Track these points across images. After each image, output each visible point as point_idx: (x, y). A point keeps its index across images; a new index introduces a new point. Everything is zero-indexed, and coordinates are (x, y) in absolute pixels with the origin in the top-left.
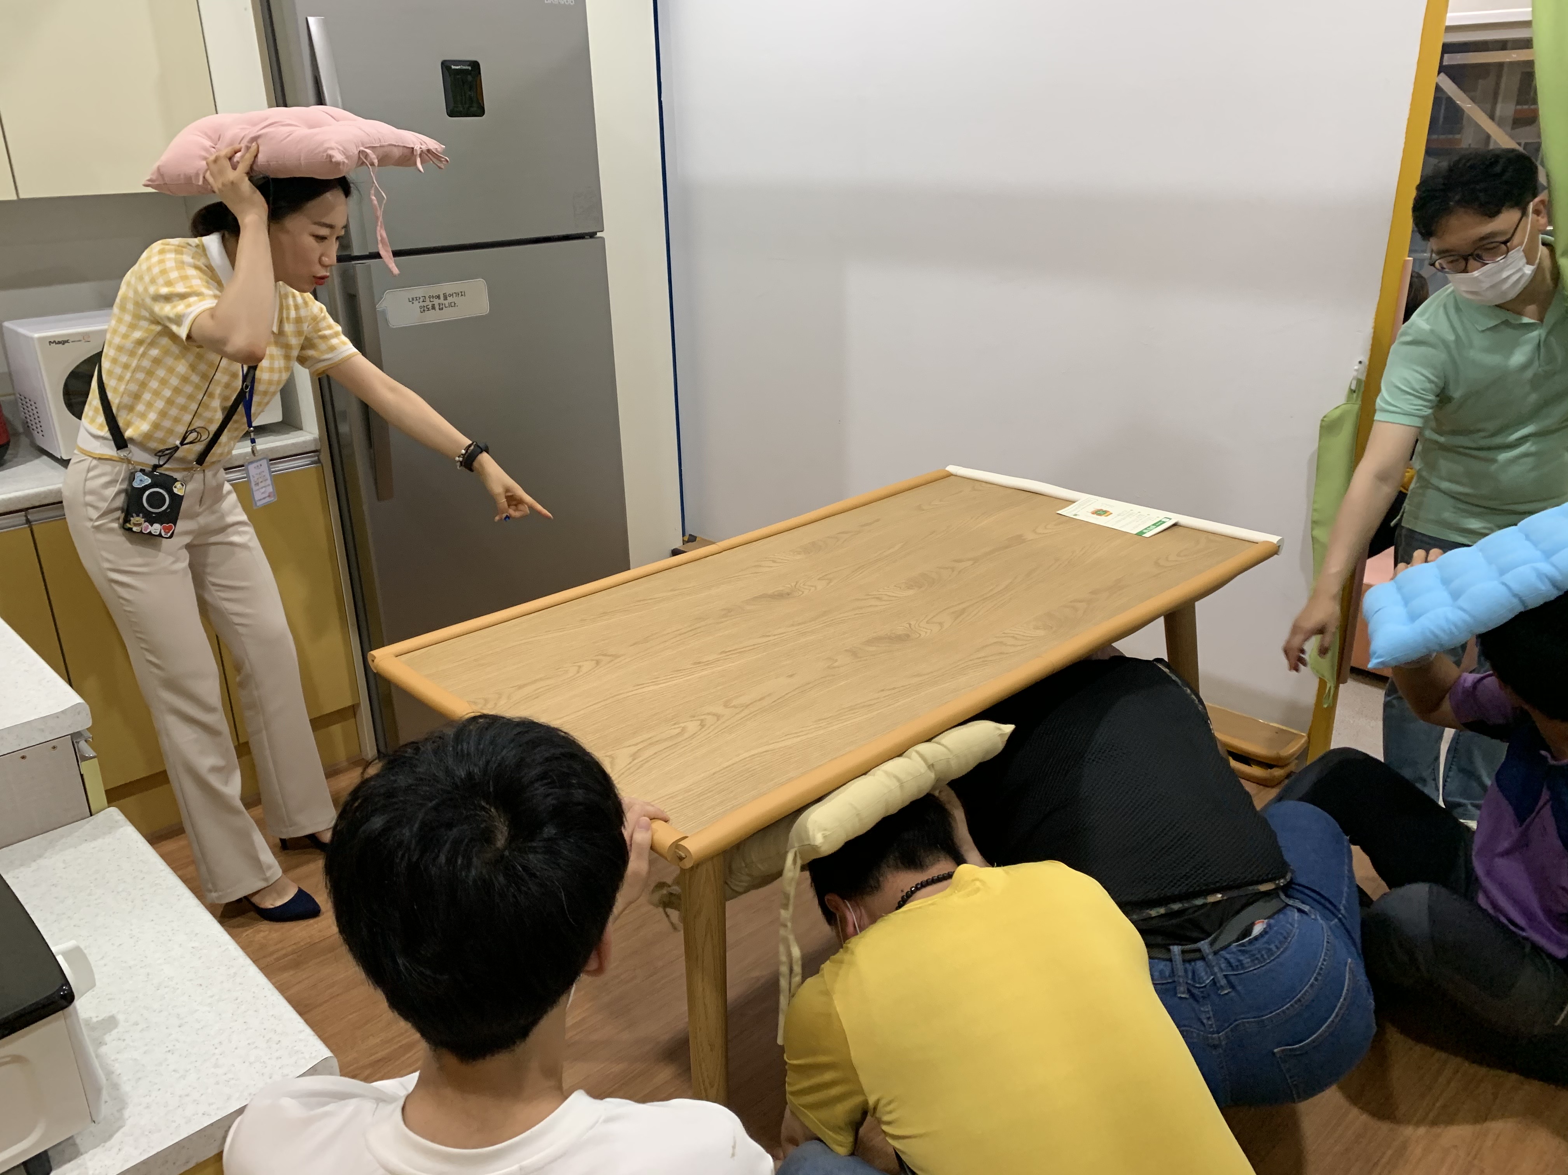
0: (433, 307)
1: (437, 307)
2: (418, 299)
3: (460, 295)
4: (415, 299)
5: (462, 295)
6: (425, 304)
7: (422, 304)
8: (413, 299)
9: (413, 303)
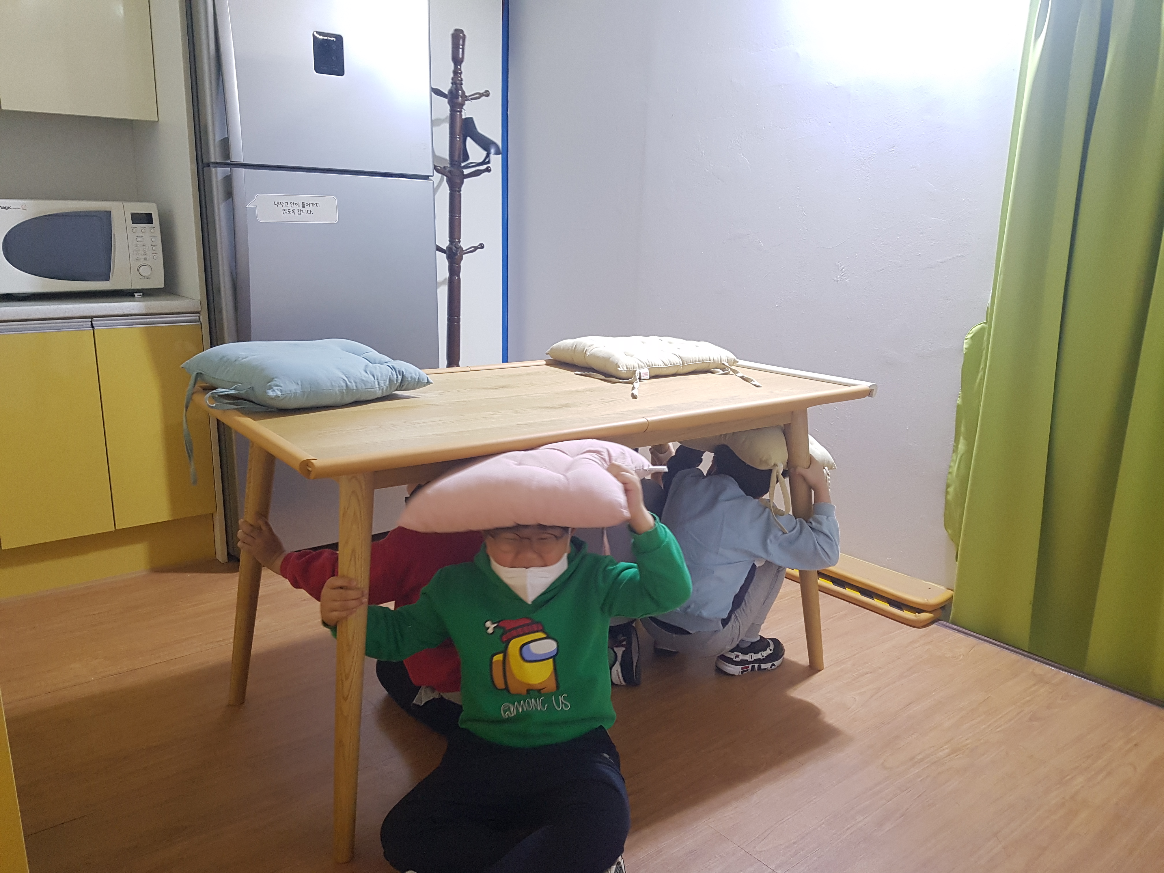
0: (293, 211)
1: (296, 212)
2: (282, 203)
3: (315, 205)
4: (279, 203)
5: (317, 206)
6: (287, 208)
7: (285, 208)
8: (278, 203)
9: (277, 206)
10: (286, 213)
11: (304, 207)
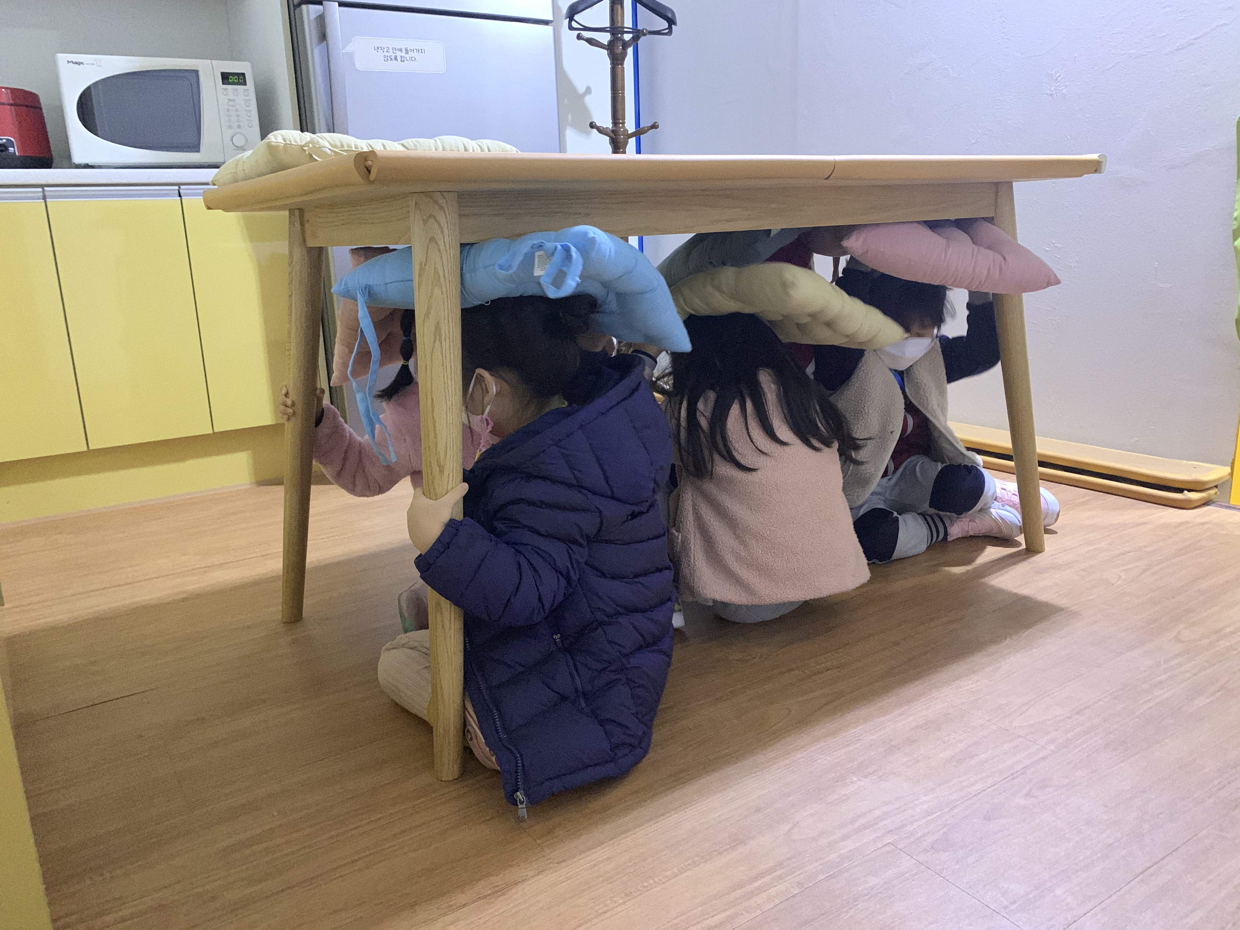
0: (396, 59)
1: (399, 58)
2: (382, 48)
6: (388, 54)
8: (378, 48)
9: (378, 51)
10: (387, 60)
11: (407, 52)
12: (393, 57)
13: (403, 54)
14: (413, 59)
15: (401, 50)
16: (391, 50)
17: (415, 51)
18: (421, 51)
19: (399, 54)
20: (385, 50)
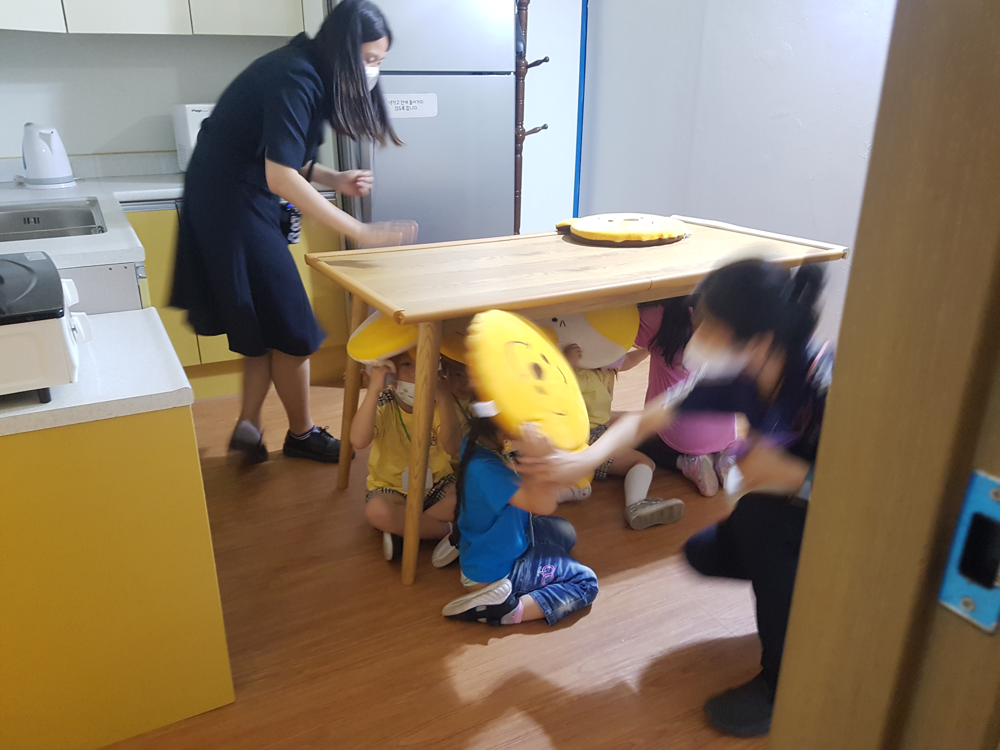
0: (403, 109)
2: (394, 102)
6: (398, 106)
8: (391, 102)
10: (398, 109)
11: (411, 104)
12: (401, 107)
13: (409, 105)
14: (415, 108)
15: (407, 102)
16: (400, 103)
17: (417, 102)
18: (421, 102)
19: (405, 105)
20: (396, 103)
